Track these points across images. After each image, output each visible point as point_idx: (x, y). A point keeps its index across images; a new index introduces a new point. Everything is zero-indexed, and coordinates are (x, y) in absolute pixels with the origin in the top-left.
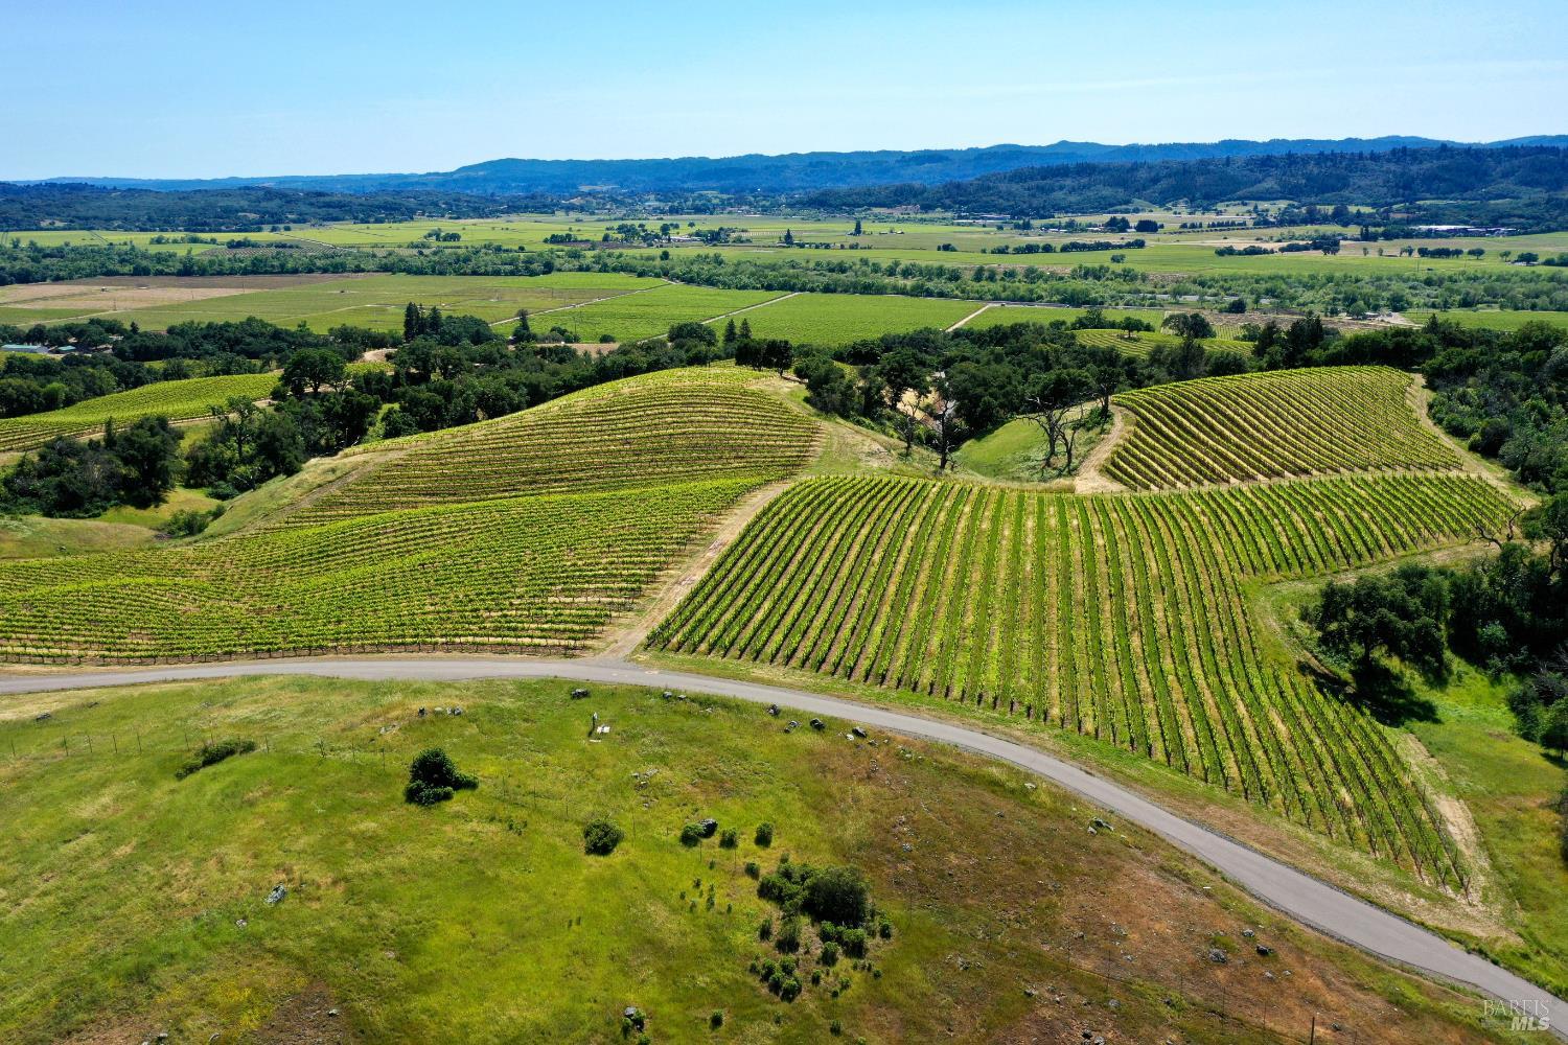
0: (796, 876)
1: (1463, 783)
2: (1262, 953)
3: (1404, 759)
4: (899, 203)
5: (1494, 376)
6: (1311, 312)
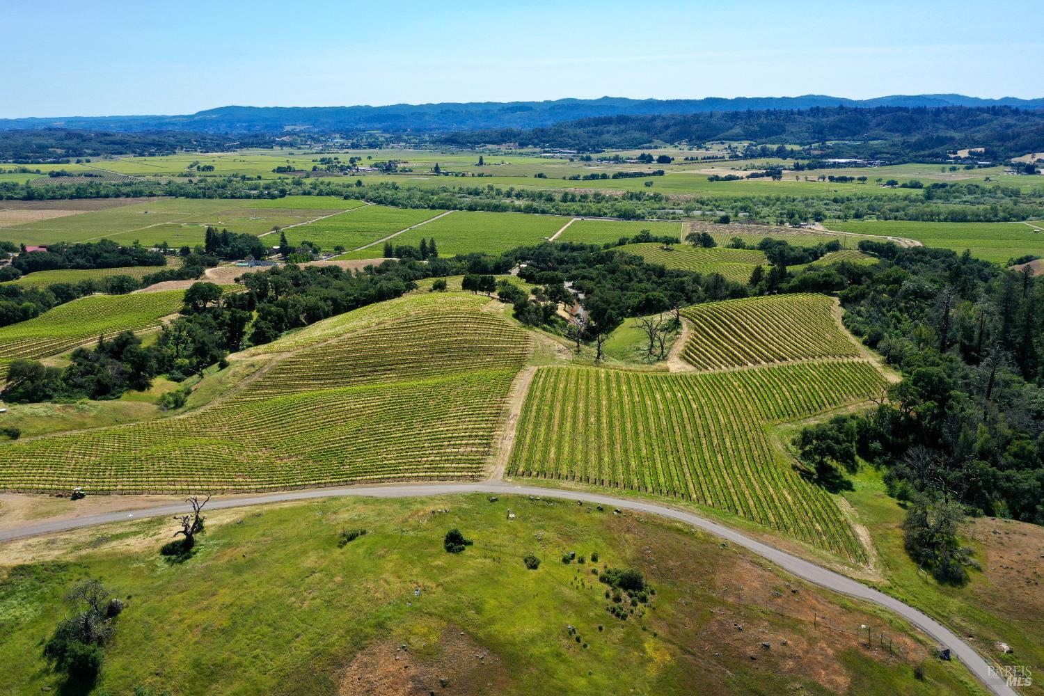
0: (613, 573)
1: (865, 519)
2: (794, 592)
3: (840, 509)
4: (505, 142)
5: (873, 299)
6: (768, 223)
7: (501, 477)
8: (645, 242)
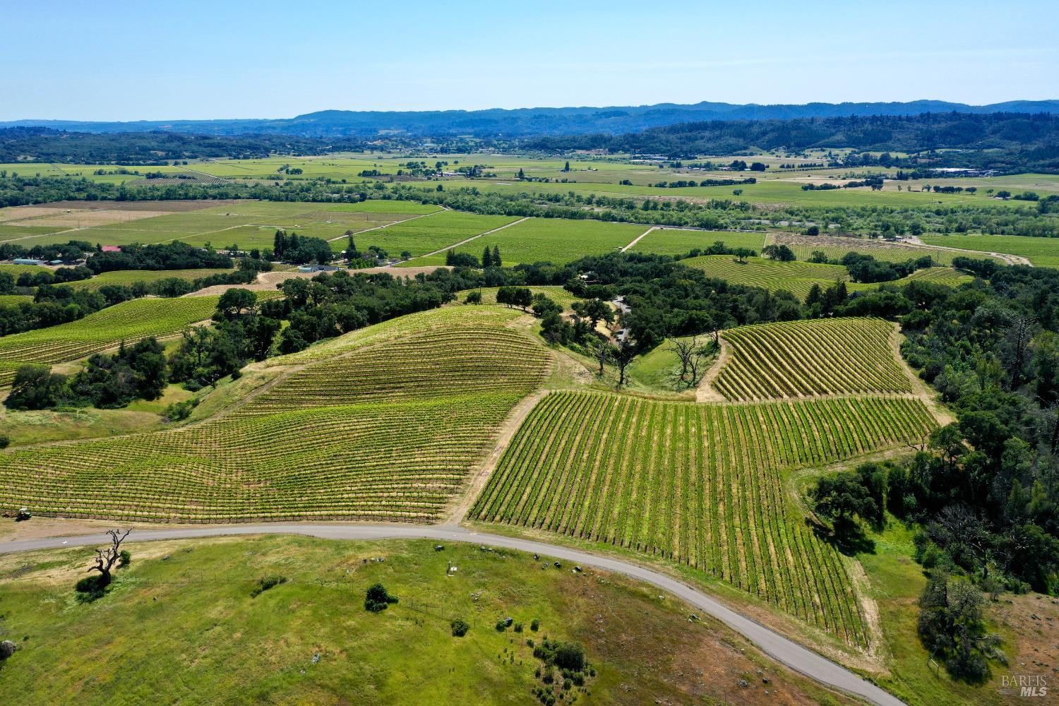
0: (551, 647)
1: (877, 591)
2: (765, 682)
3: (850, 576)
4: (594, 147)
5: (940, 326)
6: (860, 235)
7: (460, 521)
8: (719, 254)
